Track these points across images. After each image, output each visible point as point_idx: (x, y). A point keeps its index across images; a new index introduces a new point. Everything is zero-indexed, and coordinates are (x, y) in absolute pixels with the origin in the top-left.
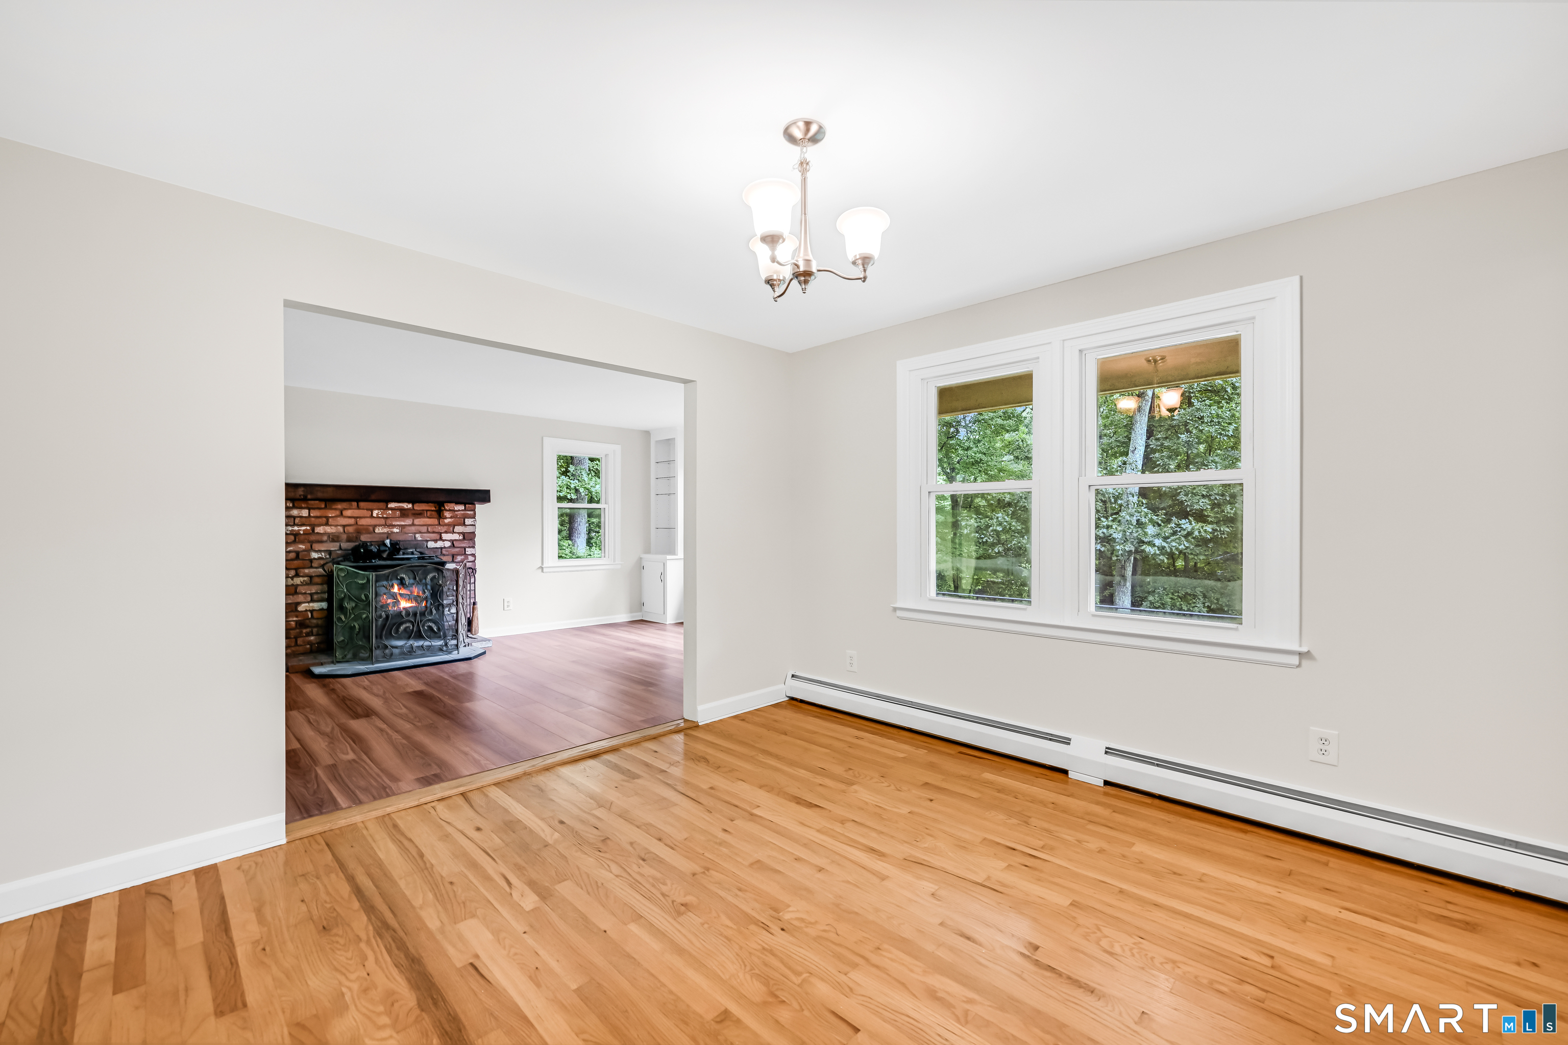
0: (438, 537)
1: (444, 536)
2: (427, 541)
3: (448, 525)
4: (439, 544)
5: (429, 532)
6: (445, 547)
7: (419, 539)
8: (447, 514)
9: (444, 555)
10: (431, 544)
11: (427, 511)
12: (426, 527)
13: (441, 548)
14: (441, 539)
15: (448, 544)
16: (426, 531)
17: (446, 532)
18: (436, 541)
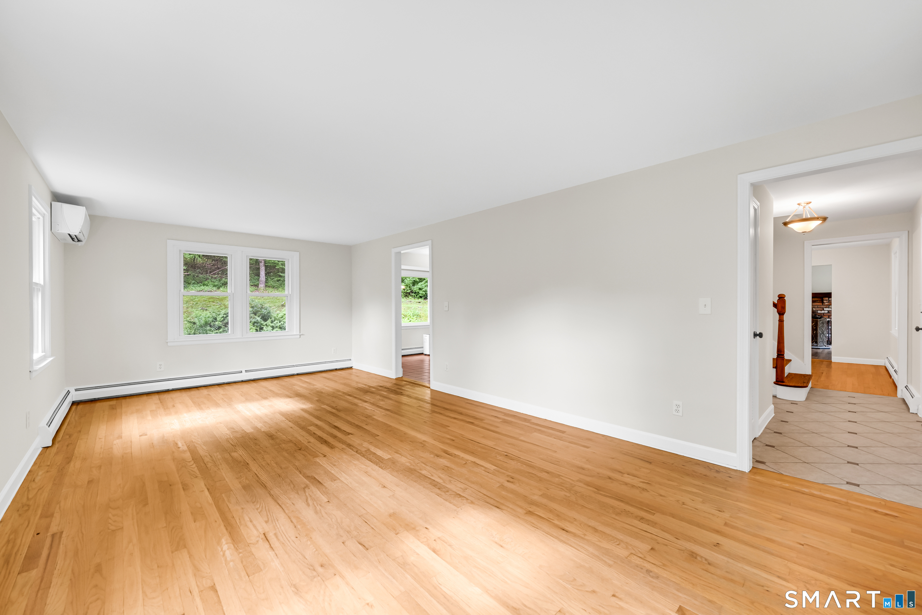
0: (822, 309)
1: (825, 309)
2: (818, 311)
3: (827, 305)
4: (823, 312)
5: (819, 308)
6: (825, 313)
7: (814, 310)
8: (825, 301)
9: (825, 316)
10: (819, 312)
11: (818, 300)
12: (817, 306)
13: (824, 313)
14: (823, 310)
15: (826, 312)
16: (817, 307)
17: (826, 308)
18: (821, 311)
